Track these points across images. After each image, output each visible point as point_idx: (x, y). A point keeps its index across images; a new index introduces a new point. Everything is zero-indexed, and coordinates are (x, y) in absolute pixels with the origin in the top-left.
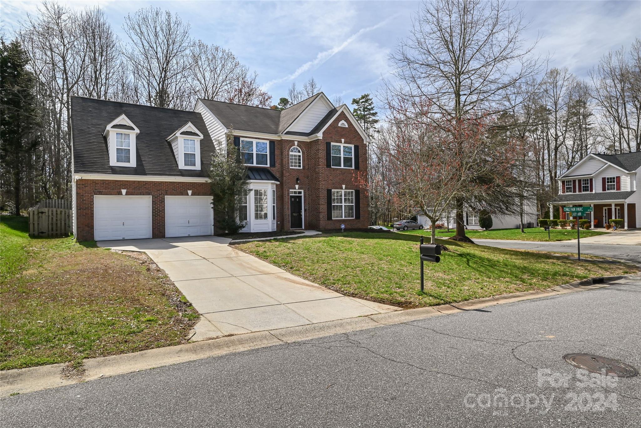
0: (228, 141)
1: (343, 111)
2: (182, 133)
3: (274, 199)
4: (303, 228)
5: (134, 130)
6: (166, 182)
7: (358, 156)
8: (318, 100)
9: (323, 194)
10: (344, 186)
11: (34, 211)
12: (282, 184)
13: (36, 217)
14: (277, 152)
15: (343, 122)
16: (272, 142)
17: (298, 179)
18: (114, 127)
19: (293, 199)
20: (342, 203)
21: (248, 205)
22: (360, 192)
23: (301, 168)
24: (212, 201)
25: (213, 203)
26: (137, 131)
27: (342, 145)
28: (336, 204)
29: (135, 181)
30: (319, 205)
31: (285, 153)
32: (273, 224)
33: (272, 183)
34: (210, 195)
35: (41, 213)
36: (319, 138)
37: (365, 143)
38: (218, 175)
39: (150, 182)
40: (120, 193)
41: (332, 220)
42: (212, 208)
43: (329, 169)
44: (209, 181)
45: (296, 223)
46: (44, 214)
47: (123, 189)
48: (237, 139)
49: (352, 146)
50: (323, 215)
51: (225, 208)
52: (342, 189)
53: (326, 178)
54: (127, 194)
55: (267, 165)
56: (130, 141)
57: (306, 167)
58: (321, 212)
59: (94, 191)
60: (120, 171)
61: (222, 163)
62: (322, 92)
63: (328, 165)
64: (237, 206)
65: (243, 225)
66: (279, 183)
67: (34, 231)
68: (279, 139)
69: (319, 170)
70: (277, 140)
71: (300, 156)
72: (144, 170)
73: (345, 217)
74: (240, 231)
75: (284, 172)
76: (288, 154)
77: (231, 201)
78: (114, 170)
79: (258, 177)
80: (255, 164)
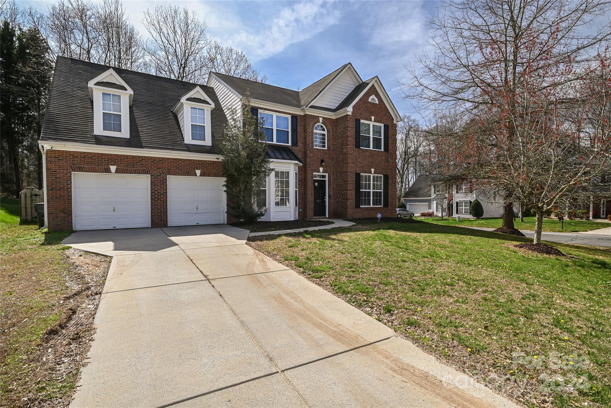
0: (244, 109)
1: (373, 85)
2: (188, 99)
3: (296, 182)
4: (327, 216)
5: (126, 90)
6: (168, 159)
7: (388, 137)
8: (345, 73)
9: (351, 178)
10: (373, 170)
11: (26, 194)
12: (305, 166)
13: (29, 200)
14: (300, 130)
15: (373, 97)
16: (294, 118)
17: (322, 161)
18: (98, 84)
19: (316, 184)
20: (370, 189)
21: (267, 189)
22: (389, 177)
23: (326, 148)
24: (226, 184)
25: (226, 186)
26: (130, 91)
27: (372, 124)
28: (364, 190)
29: (127, 156)
30: (347, 190)
31: (309, 130)
32: (295, 211)
33: (295, 164)
34: (222, 176)
35: (34, 195)
36: (348, 114)
37: (395, 122)
38: (232, 151)
39: (148, 157)
40: (108, 171)
41: (360, 207)
42: (225, 191)
43: (358, 149)
44: (221, 158)
45: (320, 210)
46: (38, 197)
47: (111, 165)
48: (254, 110)
49: (382, 125)
50: (351, 202)
51: (240, 191)
52: (371, 173)
53: (355, 161)
54: (117, 171)
55: (288, 143)
56: (121, 104)
57: (332, 148)
58: (349, 199)
59: (71, 166)
60: (107, 141)
61: (237, 136)
62: (350, 63)
63: (358, 146)
64: (255, 189)
65: (261, 212)
66: (301, 164)
67: (26, 215)
68: (302, 114)
69: (347, 151)
70: (300, 115)
71: (324, 135)
72: (140, 142)
73: (373, 204)
74: (259, 220)
75: (308, 152)
76: (312, 132)
77: (248, 183)
78: (99, 140)
79: (278, 155)
80: (275, 142)
